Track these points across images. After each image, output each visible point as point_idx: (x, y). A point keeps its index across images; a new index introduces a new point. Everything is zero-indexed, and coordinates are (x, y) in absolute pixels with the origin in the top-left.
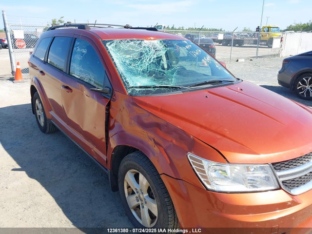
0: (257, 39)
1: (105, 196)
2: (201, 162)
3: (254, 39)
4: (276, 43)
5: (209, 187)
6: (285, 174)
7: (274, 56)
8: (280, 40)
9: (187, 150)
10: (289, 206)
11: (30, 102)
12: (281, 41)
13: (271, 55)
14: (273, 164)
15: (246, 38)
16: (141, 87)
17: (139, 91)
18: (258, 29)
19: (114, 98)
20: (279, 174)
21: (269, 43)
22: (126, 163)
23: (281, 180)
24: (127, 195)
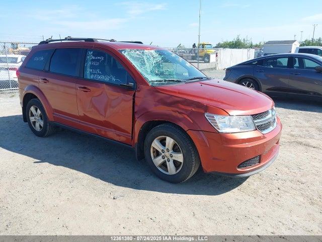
0: (194, 55)
1: (128, 168)
2: (213, 117)
3: (191, 55)
4: (213, 58)
5: (219, 131)
6: (258, 121)
7: (212, 69)
8: (215, 55)
9: (204, 112)
10: (262, 139)
11: (21, 113)
12: (217, 56)
13: (210, 69)
14: (252, 115)
15: (185, 55)
16: (157, 81)
17: (157, 84)
18: (194, 46)
19: (138, 89)
20: (255, 121)
21: (206, 58)
22: (153, 133)
23: (256, 125)
24: (153, 158)
